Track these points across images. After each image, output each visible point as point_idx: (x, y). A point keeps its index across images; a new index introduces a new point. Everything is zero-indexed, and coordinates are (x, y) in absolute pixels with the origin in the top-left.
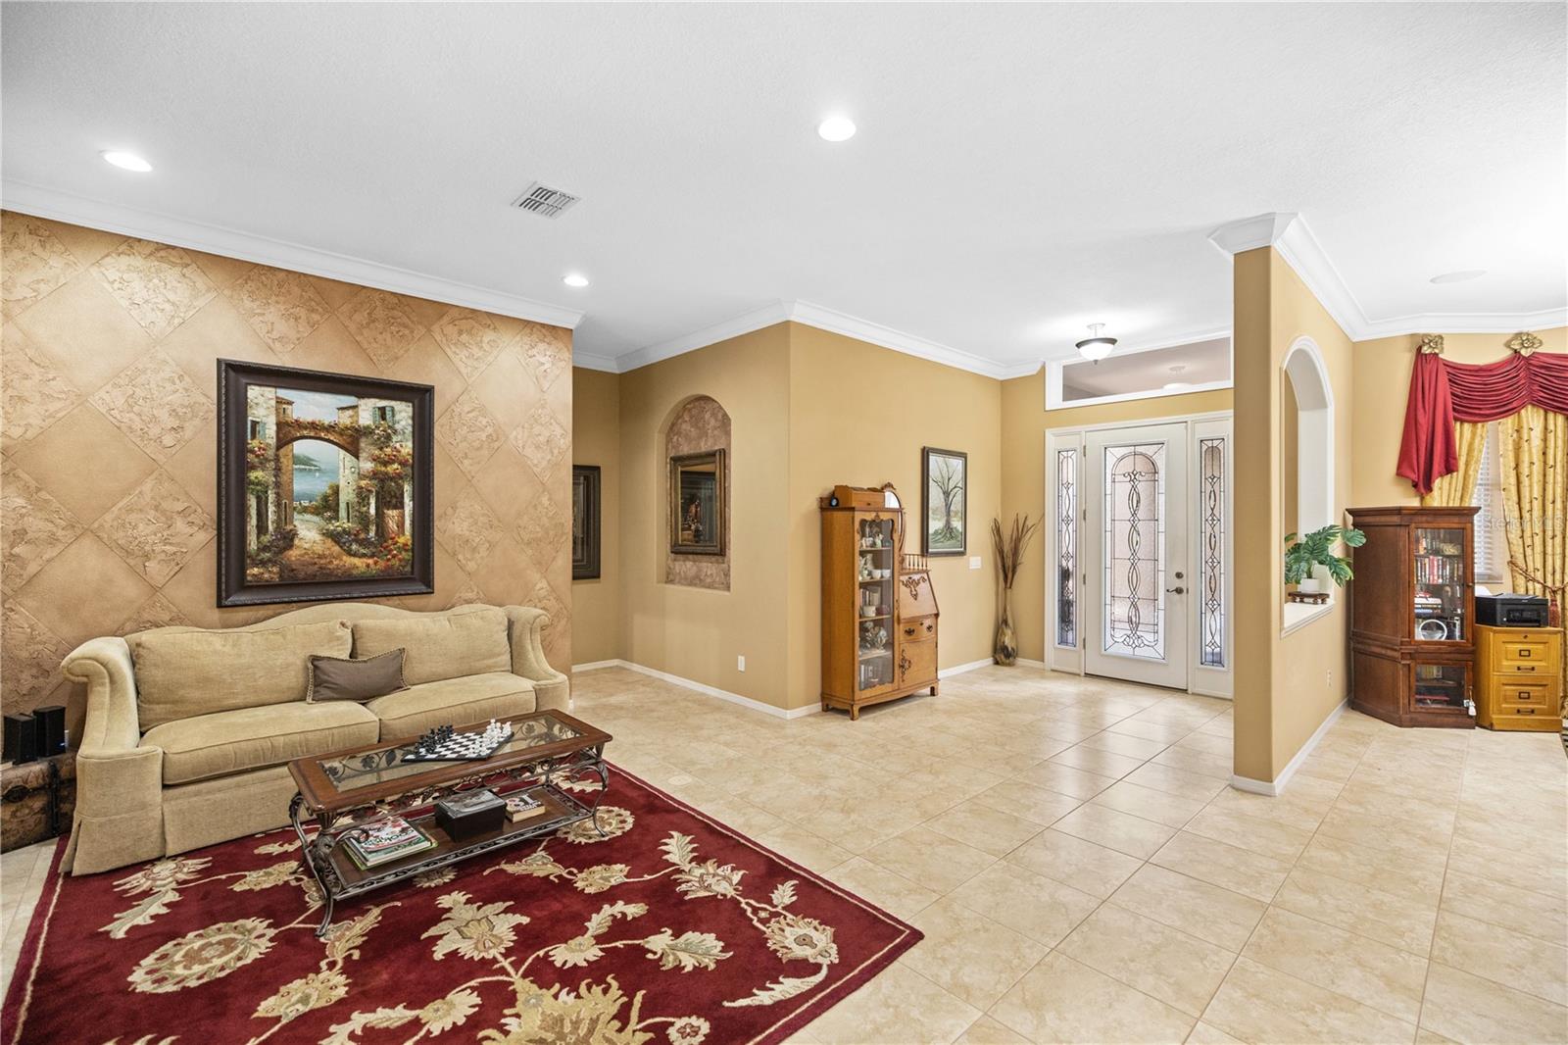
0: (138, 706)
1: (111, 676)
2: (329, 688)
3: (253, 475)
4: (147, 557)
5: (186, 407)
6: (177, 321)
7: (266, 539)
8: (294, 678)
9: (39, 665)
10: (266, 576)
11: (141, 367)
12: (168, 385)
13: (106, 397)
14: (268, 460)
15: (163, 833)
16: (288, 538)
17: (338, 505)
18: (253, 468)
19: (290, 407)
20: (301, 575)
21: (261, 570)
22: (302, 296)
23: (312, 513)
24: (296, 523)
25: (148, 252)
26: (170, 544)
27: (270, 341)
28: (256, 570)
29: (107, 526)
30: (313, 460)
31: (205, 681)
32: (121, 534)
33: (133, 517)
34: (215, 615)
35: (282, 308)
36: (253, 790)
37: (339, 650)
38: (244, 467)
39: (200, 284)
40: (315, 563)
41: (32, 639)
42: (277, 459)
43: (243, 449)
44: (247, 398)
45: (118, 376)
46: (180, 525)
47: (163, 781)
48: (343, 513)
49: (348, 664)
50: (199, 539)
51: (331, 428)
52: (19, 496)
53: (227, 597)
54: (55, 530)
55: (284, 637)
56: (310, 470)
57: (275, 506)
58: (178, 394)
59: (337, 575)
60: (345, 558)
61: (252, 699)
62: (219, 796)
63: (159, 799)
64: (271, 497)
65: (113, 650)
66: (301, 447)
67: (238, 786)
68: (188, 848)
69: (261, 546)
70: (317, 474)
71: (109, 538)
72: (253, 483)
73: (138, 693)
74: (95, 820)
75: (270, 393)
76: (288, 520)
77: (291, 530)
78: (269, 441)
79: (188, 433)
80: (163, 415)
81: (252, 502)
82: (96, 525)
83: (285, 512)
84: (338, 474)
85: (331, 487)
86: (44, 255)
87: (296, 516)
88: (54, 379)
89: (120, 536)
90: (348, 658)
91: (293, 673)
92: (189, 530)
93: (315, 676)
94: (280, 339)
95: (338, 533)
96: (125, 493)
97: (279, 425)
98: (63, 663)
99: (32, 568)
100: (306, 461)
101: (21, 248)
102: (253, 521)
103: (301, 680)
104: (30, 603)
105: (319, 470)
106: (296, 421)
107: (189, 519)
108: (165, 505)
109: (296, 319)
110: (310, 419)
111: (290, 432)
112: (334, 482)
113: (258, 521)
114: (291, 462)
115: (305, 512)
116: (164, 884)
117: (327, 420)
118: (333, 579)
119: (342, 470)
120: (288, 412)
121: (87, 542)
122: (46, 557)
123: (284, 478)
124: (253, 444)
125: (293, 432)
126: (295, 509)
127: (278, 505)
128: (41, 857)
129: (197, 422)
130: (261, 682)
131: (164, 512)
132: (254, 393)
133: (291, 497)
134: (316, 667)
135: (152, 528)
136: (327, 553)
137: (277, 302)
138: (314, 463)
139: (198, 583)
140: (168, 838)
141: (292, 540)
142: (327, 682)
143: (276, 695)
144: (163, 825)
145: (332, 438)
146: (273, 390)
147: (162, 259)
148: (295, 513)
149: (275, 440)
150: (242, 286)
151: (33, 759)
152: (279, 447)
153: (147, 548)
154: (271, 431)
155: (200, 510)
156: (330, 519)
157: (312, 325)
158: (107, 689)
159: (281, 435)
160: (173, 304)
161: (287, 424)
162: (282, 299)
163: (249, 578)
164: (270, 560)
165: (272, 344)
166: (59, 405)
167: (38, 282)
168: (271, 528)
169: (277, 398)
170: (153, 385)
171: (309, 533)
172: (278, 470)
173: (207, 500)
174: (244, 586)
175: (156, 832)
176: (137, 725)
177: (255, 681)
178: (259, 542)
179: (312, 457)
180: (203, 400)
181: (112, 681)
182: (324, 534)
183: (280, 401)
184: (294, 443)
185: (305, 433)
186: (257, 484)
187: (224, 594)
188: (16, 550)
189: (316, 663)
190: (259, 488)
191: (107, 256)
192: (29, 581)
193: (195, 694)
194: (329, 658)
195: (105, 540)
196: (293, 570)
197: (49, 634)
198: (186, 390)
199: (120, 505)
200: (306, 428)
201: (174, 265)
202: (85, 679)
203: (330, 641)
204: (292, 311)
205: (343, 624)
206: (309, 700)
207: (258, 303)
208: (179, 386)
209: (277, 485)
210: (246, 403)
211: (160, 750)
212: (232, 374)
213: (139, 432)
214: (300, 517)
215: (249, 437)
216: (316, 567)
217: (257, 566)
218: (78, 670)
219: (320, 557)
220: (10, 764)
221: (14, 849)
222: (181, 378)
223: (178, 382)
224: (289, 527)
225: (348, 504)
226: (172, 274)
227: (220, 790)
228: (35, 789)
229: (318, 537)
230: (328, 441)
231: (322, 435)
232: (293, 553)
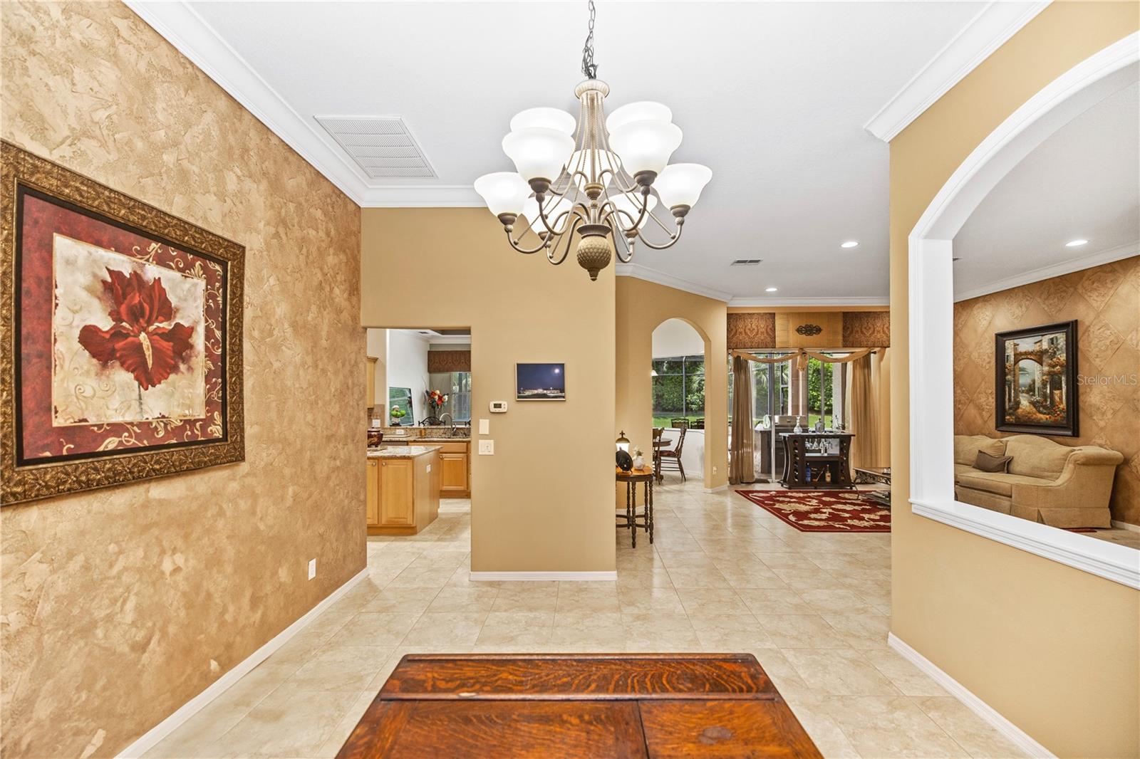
3: (1007, 378)
4: (983, 410)
6: (989, 322)
7: (1011, 404)
10: (1011, 420)
11: (981, 342)
12: (988, 346)
13: (974, 354)
14: (1011, 371)
17: (1035, 389)
18: (1007, 374)
19: (1019, 346)
20: (1023, 421)
22: (1023, 296)
23: (1026, 393)
24: (1020, 397)
25: (982, 300)
26: (988, 405)
27: (1014, 319)
28: (1008, 417)
29: (975, 399)
32: (978, 402)
33: (980, 396)
34: (996, 432)
38: (1004, 374)
39: (994, 306)
40: (1027, 416)
42: (1015, 370)
43: (1004, 367)
44: (1005, 346)
45: (976, 347)
46: (990, 398)
48: (1036, 392)
51: (1031, 353)
52: (960, 389)
53: (999, 427)
54: (966, 400)
56: (1025, 374)
57: (1014, 390)
59: (1035, 422)
60: (1038, 414)
66: (1021, 364)
69: (1009, 407)
70: (1027, 375)
75: (1012, 342)
76: (1018, 396)
77: (1019, 401)
80: (985, 358)
81: (1007, 389)
82: (973, 398)
83: (1017, 393)
84: (1035, 374)
85: (1032, 380)
86: (963, 312)
87: (1021, 394)
88: (965, 350)
92: (992, 400)
94: (1017, 317)
95: (1035, 402)
96: (979, 387)
97: (1015, 355)
99: (962, 412)
100: (1023, 370)
102: (1007, 397)
104: (962, 423)
106: (1021, 352)
107: (992, 396)
108: (987, 391)
109: (1021, 307)
110: (1024, 350)
111: (1018, 357)
112: (1033, 378)
113: (1009, 397)
114: (1018, 371)
115: (1023, 392)
117: (1031, 349)
118: (1033, 424)
119: (1036, 372)
120: (1018, 349)
121: (971, 404)
122: (964, 409)
123: (1016, 378)
124: (1007, 364)
126: (1020, 391)
131: (987, 394)
132: (1007, 343)
133: (1019, 385)
135: (984, 399)
136: (1031, 411)
137: (1015, 302)
138: (1026, 370)
141: (1019, 405)
145: (1033, 357)
146: (1013, 340)
147: (985, 301)
149: (1013, 362)
152: (1015, 364)
153: (983, 407)
154: (1012, 358)
156: (1032, 396)
157: (1026, 307)
159: (1015, 359)
160: (988, 316)
161: (1018, 353)
162: (1017, 300)
163: (1006, 420)
164: (1012, 413)
165: (1014, 321)
166: (966, 359)
167: (962, 321)
168: (1012, 399)
169: (1015, 343)
170: (984, 348)
171: (1025, 402)
172: (1014, 375)
174: (1003, 423)
178: (1009, 405)
179: (1025, 367)
182: (1030, 403)
183: (1016, 345)
184: (1020, 362)
185: (1023, 357)
186: (1008, 381)
187: (998, 425)
188: (959, 405)
190: (1009, 383)
191: (974, 306)
192: (961, 416)
195: (975, 403)
196: (1020, 418)
199: (978, 391)
200: (1023, 355)
201: (988, 301)
204: (1020, 304)
209: (1014, 381)
210: (1004, 348)
212: (1000, 338)
213: (982, 365)
215: (1006, 362)
216: (1027, 418)
217: (1008, 415)
219: (1029, 413)
225: (1039, 388)
229: (1028, 404)
230: (1031, 359)
231: (1029, 357)
232: (1020, 411)
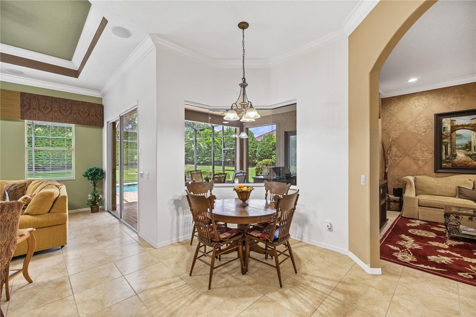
0: (416, 190)
1: (410, 183)
2: (463, 195)
3: (444, 141)
4: (418, 160)
5: (427, 126)
6: (425, 108)
7: (447, 156)
8: (453, 191)
9: (399, 180)
10: (448, 166)
11: (417, 120)
12: (423, 122)
13: (410, 127)
14: (448, 136)
15: (418, 215)
16: (455, 156)
17: (471, 147)
18: (444, 139)
19: (455, 122)
20: (459, 166)
21: (446, 164)
22: (458, 91)
23: (462, 149)
24: (457, 152)
25: (418, 95)
26: (424, 158)
27: (449, 106)
28: (445, 164)
29: (411, 154)
30: (462, 135)
31: (429, 187)
32: (413, 155)
33: (415, 152)
34: (434, 174)
35: (452, 96)
36: (439, 213)
37: (468, 186)
38: (441, 139)
39: (430, 98)
40: (463, 163)
41: (398, 175)
42: (451, 136)
43: (441, 134)
44: (442, 122)
45: (412, 123)
46: (426, 153)
47: (418, 204)
48: (473, 149)
49: (472, 191)
50: (430, 156)
51: (468, 125)
52: (396, 148)
53: (437, 170)
54: (401, 154)
55: (451, 181)
56: (461, 138)
57: (450, 148)
58: (425, 124)
59: (470, 167)
60: (473, 162)
61: (441, 194)
62: (430, 211)
63: (418, 208)
64: (449, 146)
65: (411, 178)
66: (457, 132)
67: (435, 210)
68: (424, 220)
69: (446, 158)
70: (464, 139)
71: (411, 156)
72: (444, 142)
73: (415, 188)
74: (406, 208)
75: (449, 119)
76: (454, 151)
77: (455, 154)
78: (448, 131)
79: (427, 133)
80: (422, 129)
81: (444, 147)
82: (408, 153)
83: (453, 149)
84: (471, 138)
85: (468, 142)
86: (399, 102)
87: (457, 150)
88: (401, 125)
89: (413, 156)
90: (472, 189)
91: (453, 190)
92: (428, 154)
93: (459, 192)
94: (452, 105)
95: (471, 155)
96: (414, 147)
97: (451, 127)
98: (402, 179)
99: (398, 162)
100: (460, 135)
101: (396, 102)
102: (444, 152)
103: (455, 192)
104: (397, 168)
105: (464, 137)
106: (457, 125)
107: (428, 152)
108: (422, 149)
109: (457, 98)
110: (461, 124)
111: (455, 128)
112: (469, 140)
113: (445, 152)
114: (455, 136)
115: (460, 149)
116: (418, 223)
117: (467, 123)
118: (469, 168)
119: (472, 137)
120: (454, 123)
121: (407, 157)
122: (400, 160)
123: (453, 141)
124: (444, 133)
125: (456, 128)
126: (456, 148)
127: (451, 147)
128: (398, 213)
129: (429, 129)
130: (443, 190)
131: (422, 150)
132: (444, 120)
133: (455, 145)
134: (459, 189)
135: (420, 154)
136: (467, 160)
137: (451, 95)
138: (462, 136)
139: (430, 166)
140: (419, 216)
141: (456, 157)
142: (462, 193)
143: (447, 194)
144: (418, 213)
145: (469, 128)
146: (450, 118)
147: (421, 95)
148: (456, 150)
149: (450, 131)
150: (441, 95)
151: (397, 196)
152: (451, 133)
153: (418, 158)
154: (449, 129)
155: (430, 150)
156: (468, 151)
157: (462, 98)
158: (409, 185)
159: (452, 130)
160: (424, 104)
161: (454, 126)
162: (452, 94)
163: (443, 166)
164: (449, 162)
165: (449, 107)
166: (402, 130)
167: (398, 108)
168: (449, 154)
169: (451, 120)
170: (420, 123)
171: (461, 155)
172: (451, 139)
173: (432, 147)
174: (441, 168)
175: (417, 214)
176: (415, 194)
177: (442, 190)
178: (446, 157)
179: (462, 134)
180: (431, 124)
181: (410, 184)
182: (466, 155)
183: (451, 121)
184: (456, 131)
185: (460, 128)
186: (445, 143)
187: (436, 169)
188: (395, 158)
189: (460, 188)
190: (446, 144)
191: (410, 98)
192: (397, 164)
193: (427, 190)
194: (464, 188)
195: (410, 156)
196: (456, 165)
197: (401, 175)
198: (427, 123)
199: (413, 149)
200: (460, 127)
201: (424, 95)
202: (405, 183)
203: (465, 184)
204: (455, 96)
205: (470, 180)
206: (457, 197)
207: (445, 97)
208: (425, 122)
209: (451, 142)
210: (442, 123)
211: (418, 198)
212: (438, 116)
213: (417, 134)
214: (458, 150)
215: (443, 131)
216: (463, 164)
217: (445, 163)
218: (404, 181)
219: (465, 161)
220: (394, 196)
221: (394, 211)
222: (426, 120)
223: (425, 121)
224: (454, 153)
225: (475, 146)
226: (424, 98)
227: (431, 210)
228: (398, 201)
229: (464, 156)
230: (468, 129)
231: (465, 128)
232: (456, 160)
